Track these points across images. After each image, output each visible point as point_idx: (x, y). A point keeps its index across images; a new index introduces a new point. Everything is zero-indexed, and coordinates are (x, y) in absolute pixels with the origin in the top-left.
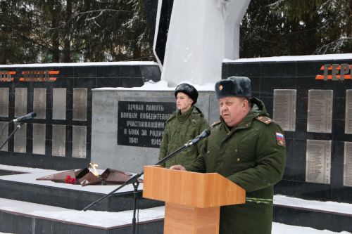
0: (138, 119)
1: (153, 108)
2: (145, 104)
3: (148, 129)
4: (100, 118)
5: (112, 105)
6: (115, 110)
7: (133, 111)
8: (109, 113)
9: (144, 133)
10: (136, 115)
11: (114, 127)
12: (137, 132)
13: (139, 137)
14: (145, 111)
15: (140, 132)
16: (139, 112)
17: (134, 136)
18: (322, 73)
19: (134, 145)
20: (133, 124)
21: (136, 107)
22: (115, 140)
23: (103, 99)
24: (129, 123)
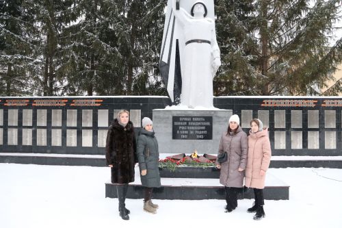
0: (187, 125)
1: (198, 119)
2: (192, 117)
3: (194, 130)
4: (159, 125)
5: (168, 118)
6: (171, 121)
7: (184, 121)
8: (165, 123)
9: (192, 132)
10: (185, 123)
11: (170, 130)
12: (186, 132)
13: (188, 134)
14: (192, 121)
15: (189, 132)
16: (188, 122)
17: (184, 134)
18: (264, 103)
19: (185, 139)
20: (183, 128)
21: (186, 119)
22: (171, 137)
23: (161, 115)
24: (180, 127)
